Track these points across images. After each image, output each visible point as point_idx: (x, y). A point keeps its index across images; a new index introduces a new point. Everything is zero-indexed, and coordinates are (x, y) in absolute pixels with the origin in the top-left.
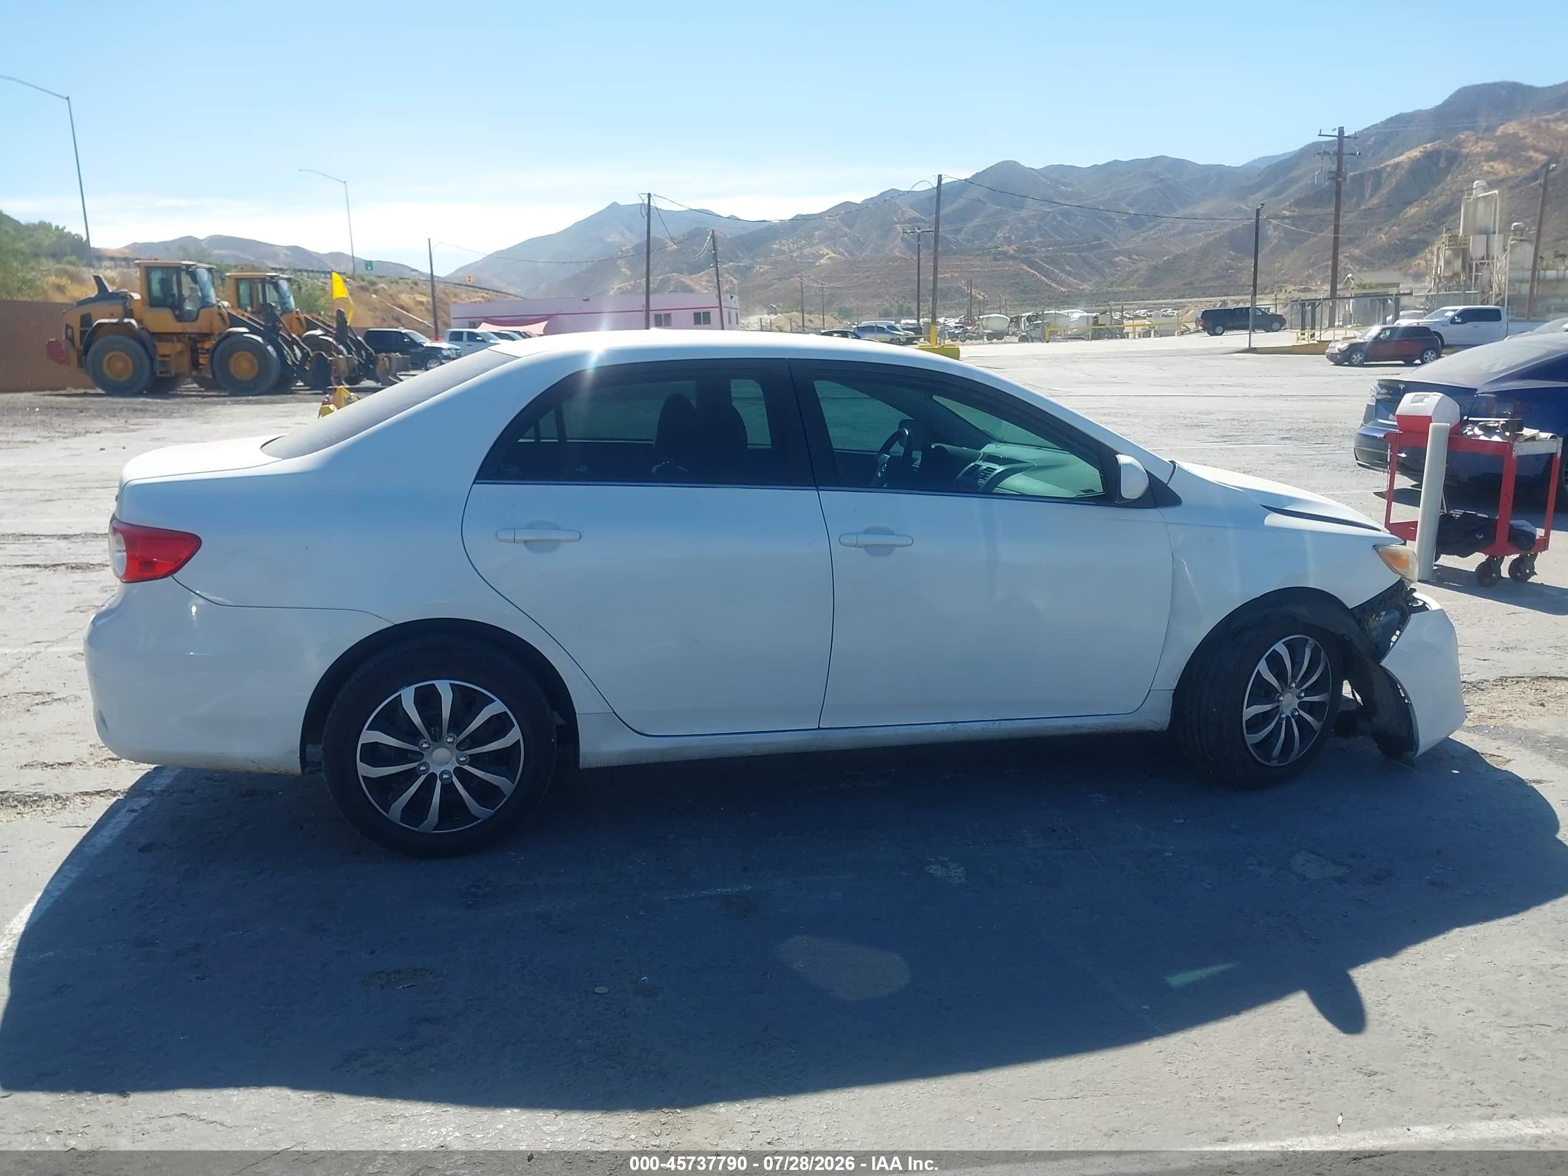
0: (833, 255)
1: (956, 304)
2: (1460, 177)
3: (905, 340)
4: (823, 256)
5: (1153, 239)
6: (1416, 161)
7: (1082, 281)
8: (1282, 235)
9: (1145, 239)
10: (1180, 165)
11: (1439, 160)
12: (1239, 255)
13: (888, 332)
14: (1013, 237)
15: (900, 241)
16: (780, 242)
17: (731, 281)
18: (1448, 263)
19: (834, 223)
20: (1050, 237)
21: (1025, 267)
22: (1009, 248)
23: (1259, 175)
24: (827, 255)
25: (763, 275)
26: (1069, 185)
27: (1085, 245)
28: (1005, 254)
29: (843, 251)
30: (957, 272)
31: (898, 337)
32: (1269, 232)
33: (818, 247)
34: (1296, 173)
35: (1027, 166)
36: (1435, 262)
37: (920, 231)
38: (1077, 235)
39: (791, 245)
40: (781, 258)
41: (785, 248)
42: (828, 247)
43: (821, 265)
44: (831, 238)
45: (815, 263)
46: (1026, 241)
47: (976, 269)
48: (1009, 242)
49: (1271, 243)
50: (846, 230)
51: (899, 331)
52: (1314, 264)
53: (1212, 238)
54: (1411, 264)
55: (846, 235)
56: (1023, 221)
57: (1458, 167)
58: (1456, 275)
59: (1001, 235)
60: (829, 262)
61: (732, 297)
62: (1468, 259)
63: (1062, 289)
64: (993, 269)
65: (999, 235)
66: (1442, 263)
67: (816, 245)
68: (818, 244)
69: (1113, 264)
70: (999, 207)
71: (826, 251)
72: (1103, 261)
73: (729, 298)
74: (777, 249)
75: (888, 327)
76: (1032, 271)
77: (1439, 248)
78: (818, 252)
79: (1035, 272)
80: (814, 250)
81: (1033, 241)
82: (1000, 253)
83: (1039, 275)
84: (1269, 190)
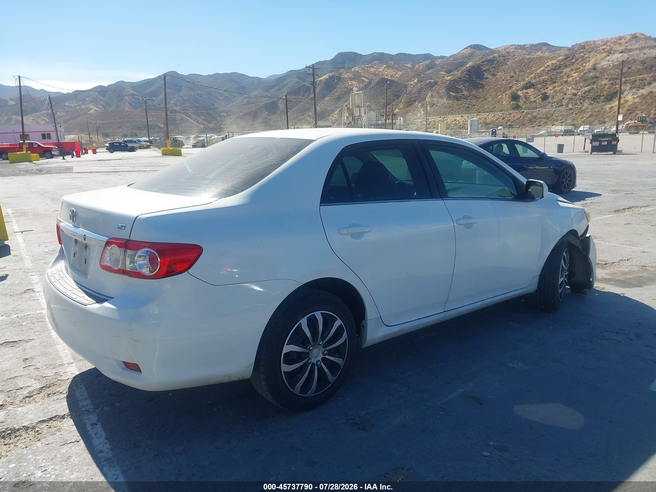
0: (96, 109)
1: (157, 131)
2: (342, 86)
3: (146, 146)
4: (91, 109)
5: (235, 106)
6: (326, 80)
7: (209, 123)
8: (284, 106)
9: (232, 106)
10: (243, 76)
11: (334, 79)
12: (269, 114)
13: (138, 143)
14: (178, 104)
15: (128, 104)
16: (69, 102)
17: (45, 120)
18: (347, 118)
19: (95, 94)
20: (194, 104)
21: (184, 116)
22: (177, 108)
23: (273, 82)
24: (93, 109)
25: (62, 117)
26: (199, 82)
27: (208, 108)
28: (175, 110)
29: (101, 107)
30: (155, 118)
31: (143, 145)
32: (279, 105)
33: (88, 105)
34: (286, 82)
35: (181, 74)
36: (343, 118)
37: (146, 99)
38: (205, 104)
39: (75, 104)
40: (70, 109)
41: (72, 105)
42: (94, 105)
43: (91, 113)
44: (95, 101)
45: (88, 112)
46: (184, 105)
47: (163, 117)
48: (176, 106)
49: (280, 109)
50: (102, 98)
51: (142, 142)
52: (296, 118)
53: (258, 107)
54: (329, 119)
55: (101, 100)
56: (181, 97)
57: (341, 82)
58: (350, 122)
59: (173, 102)
60: (95, 112)
61: (61, 127)
62: (354, 116)
63: (201, 126)
64: (171, 117)
65: (171, 103)
66: (345, 118)
67: (87, 104)
68: (88, 104)
69: (221, 116)
70: (171, 91)
71: (92, 107)
72: (216, 115)
73: (59, 127)
74: (68, 105)
75: (137, 140)
76: (187, 118)
77: (344, 113)
78: (89, 108)
79: (189, 119)
80: (87, 106)
81: (187, 106)
82: (173, 110)
83: (191, 120)
84: (277, 88)
